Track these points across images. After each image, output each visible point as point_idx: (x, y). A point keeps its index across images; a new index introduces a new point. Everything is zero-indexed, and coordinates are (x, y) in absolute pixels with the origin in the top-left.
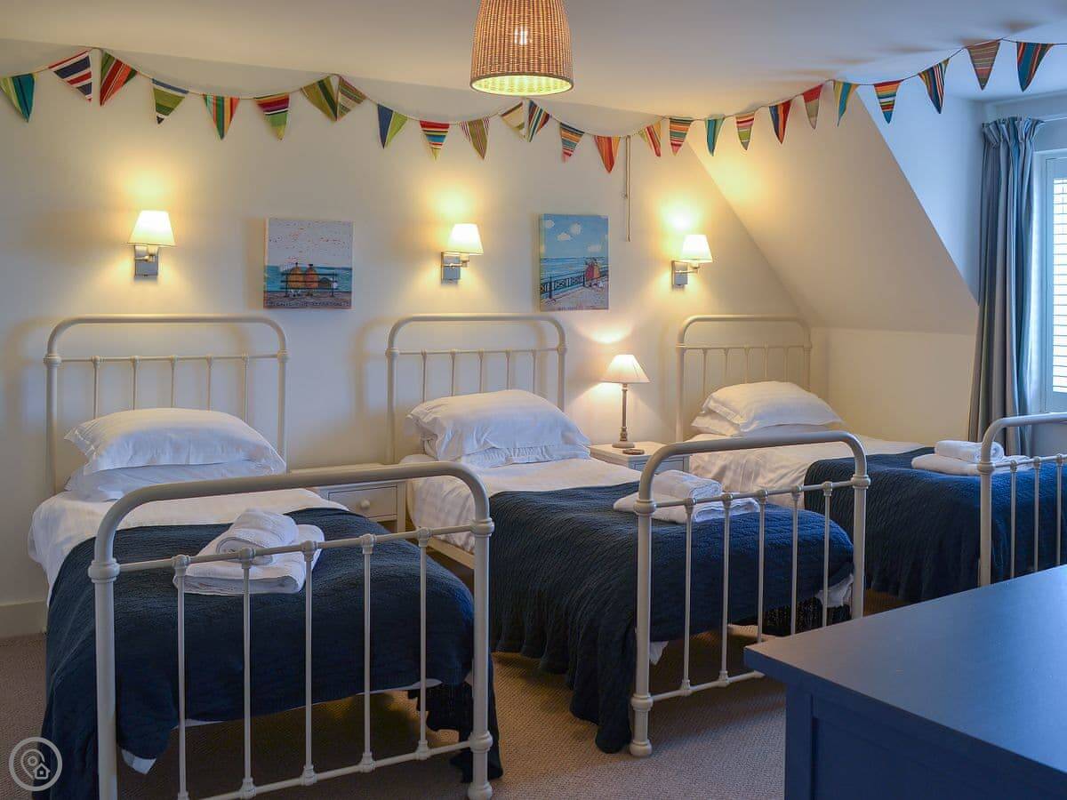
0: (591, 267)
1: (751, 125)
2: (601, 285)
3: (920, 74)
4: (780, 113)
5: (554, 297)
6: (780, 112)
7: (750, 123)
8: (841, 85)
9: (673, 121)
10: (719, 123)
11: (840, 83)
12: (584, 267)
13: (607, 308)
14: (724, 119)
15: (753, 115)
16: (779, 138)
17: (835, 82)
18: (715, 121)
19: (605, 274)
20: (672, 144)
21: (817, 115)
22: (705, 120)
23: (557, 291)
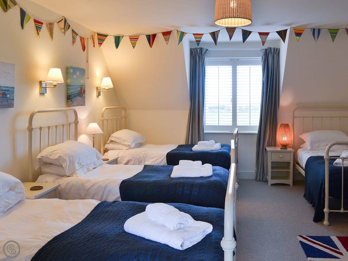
0: (81, 89)
1: (137, 40)
2: (84, 96)
3: (210, 33)
4: (151, 39)
5: (73, 101)
6: (151, 37)
7: (137, 39)
8: (180, 32)
9: (98, 34)
10: (121, 38)
11: (179, 31)
12: (79, 89)
13: (85, 105)
14: (123, 37)
15: (139, 36)
16: (150, 46)
17: (177, 31)
18: (119, 37)
19: (84, 92)
20: (99, 43)
21: (168, 40)
22: (114, 36)
23: (74, 98)
